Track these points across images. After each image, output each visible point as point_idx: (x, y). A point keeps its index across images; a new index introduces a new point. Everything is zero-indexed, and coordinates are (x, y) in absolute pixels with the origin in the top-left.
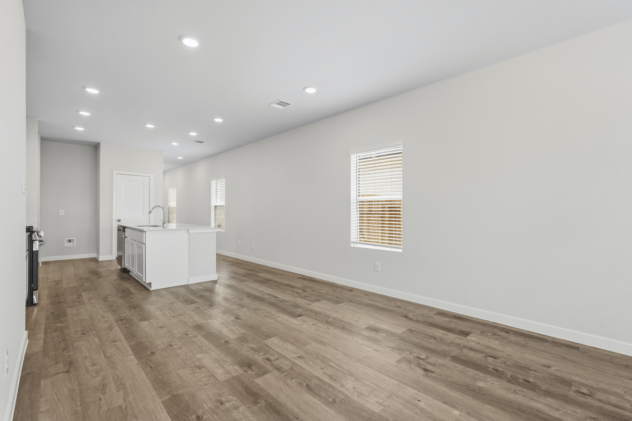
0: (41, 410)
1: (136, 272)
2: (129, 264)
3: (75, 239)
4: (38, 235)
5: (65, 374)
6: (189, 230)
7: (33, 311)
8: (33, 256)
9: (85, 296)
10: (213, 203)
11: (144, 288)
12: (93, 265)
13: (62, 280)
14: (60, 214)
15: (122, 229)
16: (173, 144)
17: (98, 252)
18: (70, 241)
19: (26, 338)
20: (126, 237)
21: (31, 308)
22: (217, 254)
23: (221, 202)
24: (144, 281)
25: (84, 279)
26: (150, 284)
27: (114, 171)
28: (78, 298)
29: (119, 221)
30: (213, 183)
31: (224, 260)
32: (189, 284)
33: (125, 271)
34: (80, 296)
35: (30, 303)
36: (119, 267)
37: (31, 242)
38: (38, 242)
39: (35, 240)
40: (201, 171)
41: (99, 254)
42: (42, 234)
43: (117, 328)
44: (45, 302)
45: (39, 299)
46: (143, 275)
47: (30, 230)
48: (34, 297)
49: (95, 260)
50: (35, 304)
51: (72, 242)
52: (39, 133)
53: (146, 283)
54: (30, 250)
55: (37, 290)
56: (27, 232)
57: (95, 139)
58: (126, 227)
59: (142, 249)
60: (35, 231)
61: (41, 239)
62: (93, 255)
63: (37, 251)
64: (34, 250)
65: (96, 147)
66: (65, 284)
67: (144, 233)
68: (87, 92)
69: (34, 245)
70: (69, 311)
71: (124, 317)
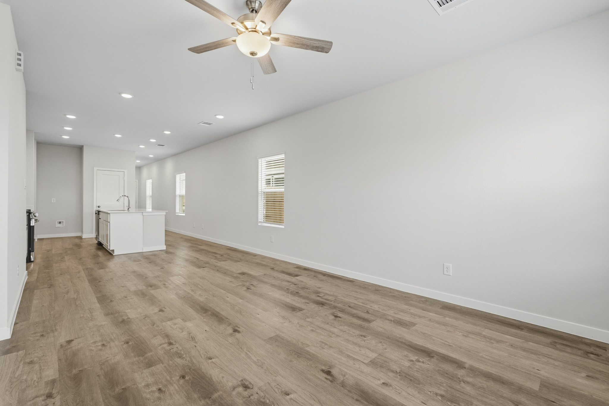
0: (34, 298)
1: (105, 244)
2: (101, 239)
3: (64, 221)
4: (34, 215)
5: (48, 289)
6: (143, 213)
7: (30, 265)
8: (31, 230)
9: (66, 258)
10: (178, 192)
11: (110, 254)
12: (77, 241)
13: (52, 250)
14: (53, 202)
15: (98, 213)
16: (140, 146)
17: (82, 232)
18: (60, 223)
19: (26, 275)
20: (100, 219)
21: (29, 264)
22: (165, 230)
23: (183, 192)
24: (109, 248)
25: (68, 249)
26: (113, 251)
27: (95, 168)
28: (62, 259)
29: (98, 207)
30: (178, 177)
31: (181, 238)
32: (144, 251)
33: (100, 244)
34: (63, 257)
35: (29, 260)
36: (97, 242)
37: (29, 220)
38: (34, 220)
39: (32, 219)
40: (169, 166)
41: (83, 233)
42: (37, 215)
43: (83, 272)
44: (38, 260)
45: (35, 258)
46: (108, 244)
47: (29, 212)
48: (31, 257)
49: (80, 238)
50: (32, 262)
51: (62, 223)
52: (35, 139)
53: (110, 249)
54: (28, 225)
55: (33, 252)
56: (27, 213)
57: (79, 143)
58: (100, 211)
59: (108, 226)
60: (32, 213)
61: (36, 218)
62: (79, 234)
63: (33, 226)
64: (31, 225)
65: (80, 149)
66: (54, 251)
67: (109, 215)
68: (67, 117)
69: (31, 222)
70: (54, 265)
71: (89, 268)
